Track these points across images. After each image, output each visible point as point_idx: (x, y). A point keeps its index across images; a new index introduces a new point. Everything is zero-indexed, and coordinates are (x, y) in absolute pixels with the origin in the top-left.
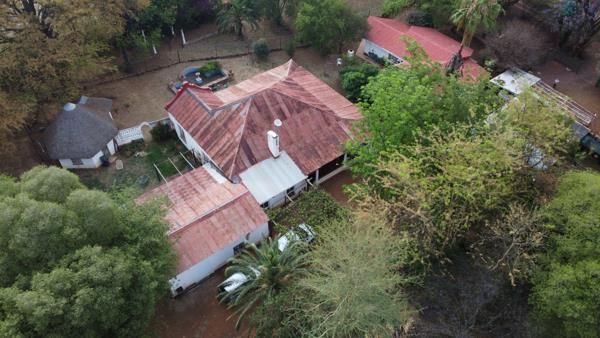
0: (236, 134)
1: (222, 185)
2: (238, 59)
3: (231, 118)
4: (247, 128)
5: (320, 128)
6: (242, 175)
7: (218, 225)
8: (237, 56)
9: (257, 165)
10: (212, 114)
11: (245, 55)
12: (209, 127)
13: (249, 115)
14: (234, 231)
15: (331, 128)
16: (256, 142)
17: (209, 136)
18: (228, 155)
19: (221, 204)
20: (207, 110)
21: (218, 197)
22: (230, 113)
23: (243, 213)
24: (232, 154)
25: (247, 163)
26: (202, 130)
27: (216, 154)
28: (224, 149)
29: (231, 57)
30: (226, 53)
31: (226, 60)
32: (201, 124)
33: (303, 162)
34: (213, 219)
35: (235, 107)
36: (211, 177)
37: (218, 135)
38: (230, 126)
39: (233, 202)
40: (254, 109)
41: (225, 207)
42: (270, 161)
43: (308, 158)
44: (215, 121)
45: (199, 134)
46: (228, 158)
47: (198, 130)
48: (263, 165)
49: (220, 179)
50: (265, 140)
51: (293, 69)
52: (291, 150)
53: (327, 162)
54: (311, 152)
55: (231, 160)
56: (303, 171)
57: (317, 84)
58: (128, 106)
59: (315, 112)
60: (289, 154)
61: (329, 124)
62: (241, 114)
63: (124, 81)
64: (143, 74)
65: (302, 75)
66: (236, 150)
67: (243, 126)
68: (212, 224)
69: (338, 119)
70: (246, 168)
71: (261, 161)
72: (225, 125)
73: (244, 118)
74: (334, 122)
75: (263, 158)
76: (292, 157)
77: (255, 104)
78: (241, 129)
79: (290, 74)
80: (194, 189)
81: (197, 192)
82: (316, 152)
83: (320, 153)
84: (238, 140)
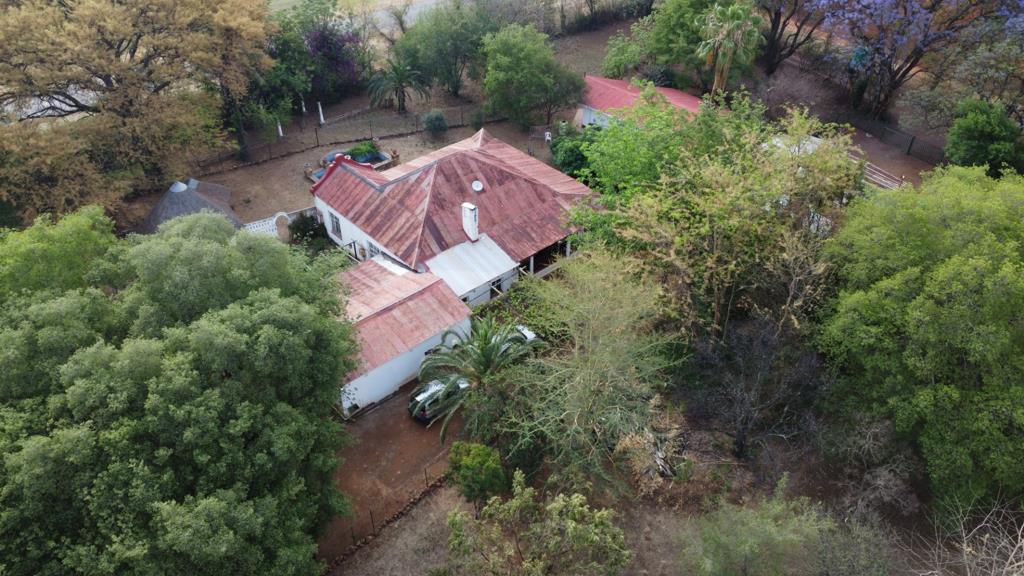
0: (418, 211)
1: (404, 276)
2: (402, 139)
3: (409, 193)
4: (432, 202)
5: (531, 205)
6: (429, 263)
7: (404, 320)
8: (401, 135)
9: (448, 251)
10: (381, 191)
11: (412, 133)
12: (378, 207)
13: (434, 185)
14: (426, 327)
15: (545, 206)
16: (446, 220)
17: (378, 219)
18: (407, 239)
19: (404, 295)
20: (373, 186)
21: (399, 289)
22: (406, 187)
23: (435, 306)
24: (414, 236)
25: (435, 247)
26: (368, 212)
27: (392, 239)
28: (403, 231)
29: (392, 137)
30: (384, 132)
31: (386, 141)
32: (366, 205)
33: (511, 246)
34: (396, 313)
35: (413, 178)
36: (385, 270)
37: (391, 216)
38: (408, 202)
39: (421, 293)
40: (441, 179)
41: (411, 298)
42: (467, 245)
43: (518, 241)
44: (385, 198)
45: (363, 218)
46: (408, 243)
47: (362, 214)
48: (457, 250)
49: (400, 271)
50: (458, 219)
51: (485, 140)
52: (494, 233)
53: (544, 246)
54: (521, 234)
55: (412, 246)
56: (513, 258)
57: (521, 158)
58: (248, 201)
59: (524, 185)
60: (492, 237)
61: (544, 201)
62: (424, 185)
63: (238, 172)
64: (266, 161)
65: (499, 147)
66: (420, 231)
67: (427, 200)
68: (395, 319)
69: (555, 194)
70: (433, 255)
71: (454, 245)
72: (401, 202)
73: (428, 190)
74: (550, 199)
75: (456, 243)
76: (495, 241)
77: (442, 171)
78: (426, 204)
79: (482, 145)
80: (364, 284)
81: (368, 286)
82: (529, 235)
83: (533, 235)
84: (422, 218)
